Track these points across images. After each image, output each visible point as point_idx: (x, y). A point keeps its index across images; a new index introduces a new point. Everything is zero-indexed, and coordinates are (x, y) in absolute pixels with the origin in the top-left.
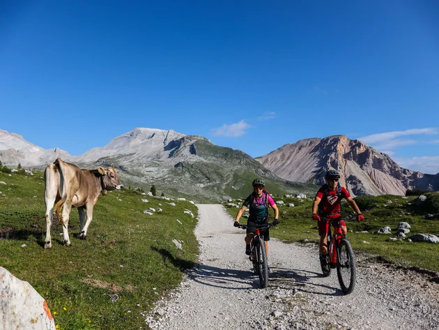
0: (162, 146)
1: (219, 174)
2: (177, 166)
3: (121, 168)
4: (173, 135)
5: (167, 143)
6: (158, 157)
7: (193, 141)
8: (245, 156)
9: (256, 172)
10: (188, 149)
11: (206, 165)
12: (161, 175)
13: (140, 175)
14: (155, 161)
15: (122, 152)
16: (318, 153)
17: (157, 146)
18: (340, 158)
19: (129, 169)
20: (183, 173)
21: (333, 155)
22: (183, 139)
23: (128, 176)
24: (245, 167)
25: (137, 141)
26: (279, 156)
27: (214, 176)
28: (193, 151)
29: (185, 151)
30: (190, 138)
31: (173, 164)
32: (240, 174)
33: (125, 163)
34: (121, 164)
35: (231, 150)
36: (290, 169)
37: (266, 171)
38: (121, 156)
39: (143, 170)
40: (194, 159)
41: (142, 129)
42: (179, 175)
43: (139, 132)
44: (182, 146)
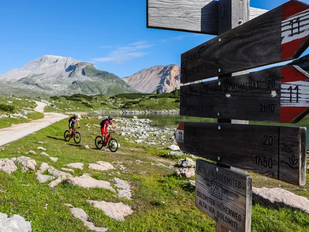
0: (63, 69)
1: (99, 88)
2: (73, 83)
3: (37, 85)
4: (71, 62)
5: (67, 67)
6: (61, 76)
7: (84, 67)
8: (116, 77)
9: (122, 86)
10: (80, 72)
11: (91, 83)
12: (63, 89)
13: (49, 89)
14: (59, 80)
15: (35, 73)
16: (161, 75)
17: (60, 68)
18: (173, 78)
19: (42, 86)
20: (77, 88)
21: (168, 77)
22: (77, 64)
23: (42, 90)
24: (115, 84)
25: (46, 65)
26: (139, 76)
27: (96, 90)
28: (84, 73)
29: (79, 73)
30: (82, 64)
31: (71, 82)
32: (112, 88)
33: (38, 81)
34: (36, 82)
35: (108, 73)
36: (144, 85)
37: (128, 86)
38: (34, 76)
39: (51, 86)
40: (84, 79)
41: (49, 56)
42: (74, 89)
43: (46, 58)
44: (77, 69)
